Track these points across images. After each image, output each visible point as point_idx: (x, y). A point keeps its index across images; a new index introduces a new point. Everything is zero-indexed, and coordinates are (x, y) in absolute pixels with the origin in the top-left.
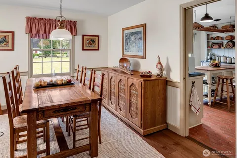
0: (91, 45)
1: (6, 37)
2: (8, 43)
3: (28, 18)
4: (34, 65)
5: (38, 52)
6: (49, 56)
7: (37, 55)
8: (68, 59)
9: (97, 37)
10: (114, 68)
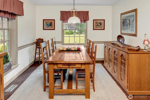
0: (99, 26)
1: (51, 22)
2: (52, 26)
3: (61, 12)
4: (65, 38)
5: (77, 31)
6: (82, 33)
7: (76, 33)
8: (84, 35)
9: (103, 21)
10: (112, 42)
